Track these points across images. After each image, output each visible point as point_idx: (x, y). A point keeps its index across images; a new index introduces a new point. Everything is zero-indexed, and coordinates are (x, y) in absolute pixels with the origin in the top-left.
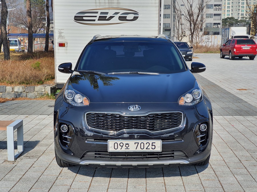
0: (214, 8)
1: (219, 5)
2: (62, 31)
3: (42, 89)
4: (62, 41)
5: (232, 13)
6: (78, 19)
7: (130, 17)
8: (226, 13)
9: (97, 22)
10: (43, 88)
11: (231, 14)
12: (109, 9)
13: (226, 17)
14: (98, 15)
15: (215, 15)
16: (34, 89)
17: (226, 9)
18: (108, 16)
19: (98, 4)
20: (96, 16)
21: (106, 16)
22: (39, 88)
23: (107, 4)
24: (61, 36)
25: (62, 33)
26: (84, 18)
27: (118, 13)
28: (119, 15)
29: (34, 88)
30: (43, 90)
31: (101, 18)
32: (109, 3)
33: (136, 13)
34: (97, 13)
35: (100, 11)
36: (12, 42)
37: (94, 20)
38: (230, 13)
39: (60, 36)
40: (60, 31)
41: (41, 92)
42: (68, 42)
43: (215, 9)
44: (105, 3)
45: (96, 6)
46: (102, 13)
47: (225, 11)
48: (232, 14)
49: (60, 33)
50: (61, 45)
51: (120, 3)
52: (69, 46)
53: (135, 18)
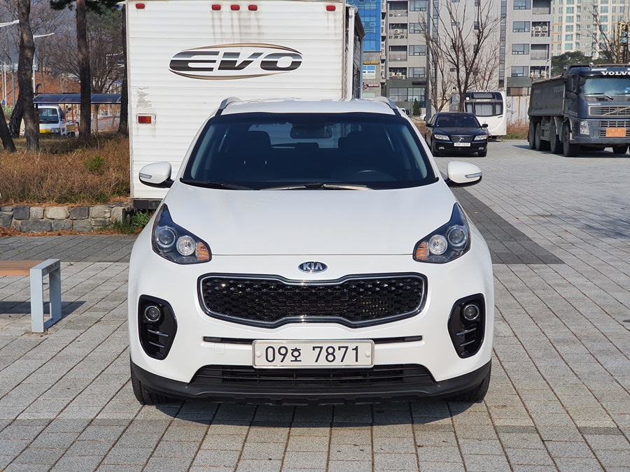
0: (531, 30)
1: (545, 23)
2: (145, 91)
3: (105, 212)
4: (145, 112)
5: (578, 41)
6: (179, 66)
7: (284, 62)
8: (564, 42)
9: (216, 72)
10: (107, 211)
11: (574, 45)
12: (241, 45)
13: (563, 52)
14: (219, 58)
15: (534, 46)
16: (89, 213)
17: (564, 33)
18: (239, 61)
19: (218, 36)
20: (214, 61)
21: (236, 61)
22: (98, 210)
23: (238, 37)
24: (144, 102)
25: (145, 95)
26: (190, 65)
27: (260, 54)
28: (261, 58)
29: (89, 211)
30: (108, 215)
31: (225, 65)
32: (240, 33)
33: (296, 54)
34: (216, 53)
35: (222, 51)
36: (44, 114)
37: (211, 69)
38: (574, 42)
39: (141, 102)
40: (140, 90)
41: (103, 220)
42: (158, 113)
43: (534, 33)
44: (233, 33)
45: (215, 40)
46: (226, 54)
47: (560, 37)
48: (577, 43)
49: (142, 95)
50: (144, 120)
51: (263, 34)
52: (160, 122)
53: (295, 65)
